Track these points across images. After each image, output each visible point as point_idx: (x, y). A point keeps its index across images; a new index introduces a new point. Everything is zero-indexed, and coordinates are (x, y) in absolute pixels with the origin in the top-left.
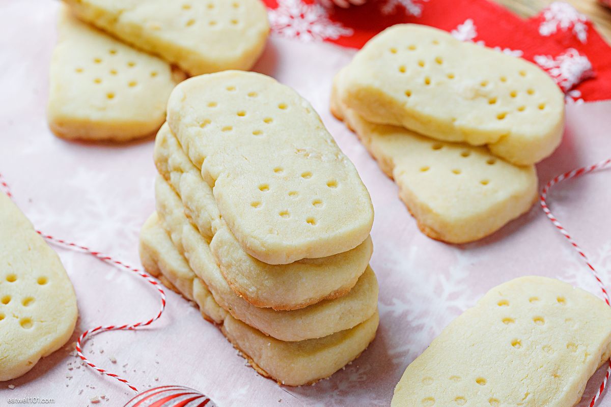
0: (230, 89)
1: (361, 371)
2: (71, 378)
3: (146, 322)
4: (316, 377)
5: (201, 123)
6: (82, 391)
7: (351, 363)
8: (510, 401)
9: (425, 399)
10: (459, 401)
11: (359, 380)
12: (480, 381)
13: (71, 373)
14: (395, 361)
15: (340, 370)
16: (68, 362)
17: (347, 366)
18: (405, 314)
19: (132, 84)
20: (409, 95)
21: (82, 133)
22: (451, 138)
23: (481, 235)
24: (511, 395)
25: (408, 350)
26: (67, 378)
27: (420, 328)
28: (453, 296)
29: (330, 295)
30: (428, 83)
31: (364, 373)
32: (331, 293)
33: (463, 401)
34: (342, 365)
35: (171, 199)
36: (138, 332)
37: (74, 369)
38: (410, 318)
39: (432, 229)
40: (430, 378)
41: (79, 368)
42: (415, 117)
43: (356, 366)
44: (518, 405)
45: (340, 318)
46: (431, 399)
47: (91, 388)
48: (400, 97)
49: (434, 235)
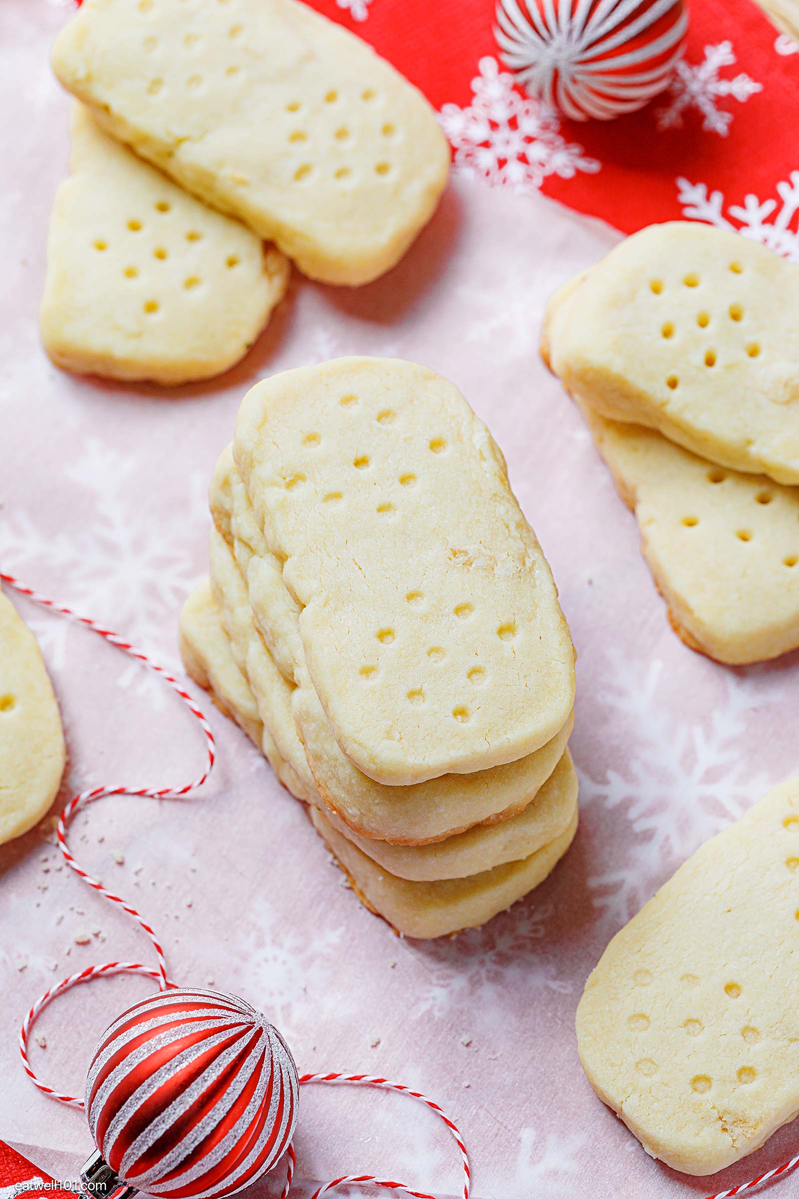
0: (347, 400)
1: (538, 917)
2: (45, 889)
3: (180, 789)
4: (458, 928)
5: (288, 479)
6: (62, 918)
7: (522, 900)
8: (778, 1034)
9: (634, 1016)
10: (690, 1027)
11: (532, 935)
12: (731, 988)
13: (47, 880)
14: (597, 903)
15: (503, 913)
16: (43, 856)
17: (516, 904)
19: (191, 283)
20: (673, 384)
22: (742, 468)
24: (781, 1022)
25: (623, 881)
26: (39, 888)
27: (647, 836)
28: (712, 776)
29: (488, 819)
30: (710, 362)
31: (543, 922)
33: (697, 1026)
34: (506, 906)
36: (165, 803)
37: (52, 871)
38: (633, 814)
39: (691, 635)
40: (647, 972)
41: (60, 870)
43: (530, 906)
44: (791, 1040)
45: (505, 848)
46: (643, 1016)
47: (78, 913)
48: (657, 391)
49: (694, 645)
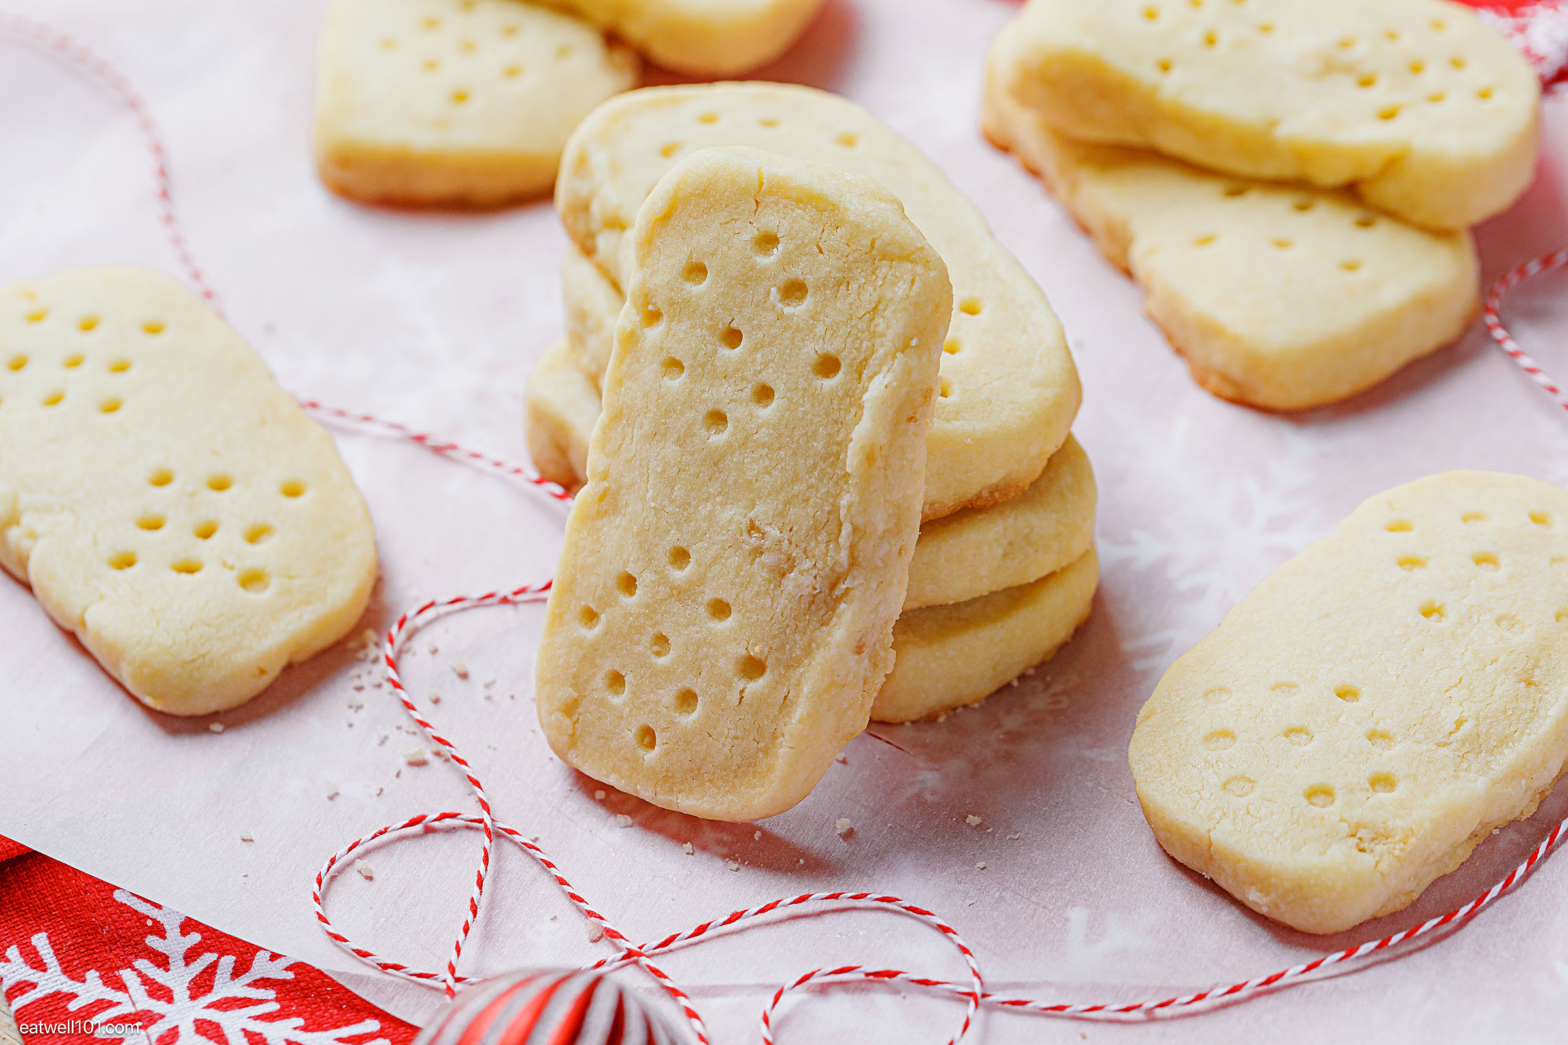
1: (1057, 688)
2: (359, 707)
3: (542, 585)
4: (948, 699)
6: (386, 738)
7: (1031, 672)
8: (1419, 736)
9: (1212, 735)
10: (1294, 738)
11: (1053, 707)
12: (1346, 694)
13: (360, 698)
14: (1138, 665)
15: (1005, 688)
16: (354, 672)
17: (1022, 677)
18: (1160, 565)
19: (512, 72)
20: (1165, 67)
21: (394, 185)
22: (1269, 169)
23: (1342, 389)
24: (1421, 723)
25: (1170, 643)
26: (350, 707)
27: (1198, 593)
28: (1277, 524)
29: (979, 496)
30: (1210, 41)
31: (1064, 692)
32: (981, 492)
33: (1305, 736)
34: (1011, 675)
35: (598, 294)
36: (522, 607)
37: (368, 688)
38: (1173, 572)
39: (1226, 378)
40: (1222, 690)
41: (379, 686)
42: (1182, 120)
43: (1044, 679)
44: (1438, 745)
45: (1005, 555)
46: (1227, 734)
47: (408, 732)
48: (1144, 73)
49: (1229, 391)
